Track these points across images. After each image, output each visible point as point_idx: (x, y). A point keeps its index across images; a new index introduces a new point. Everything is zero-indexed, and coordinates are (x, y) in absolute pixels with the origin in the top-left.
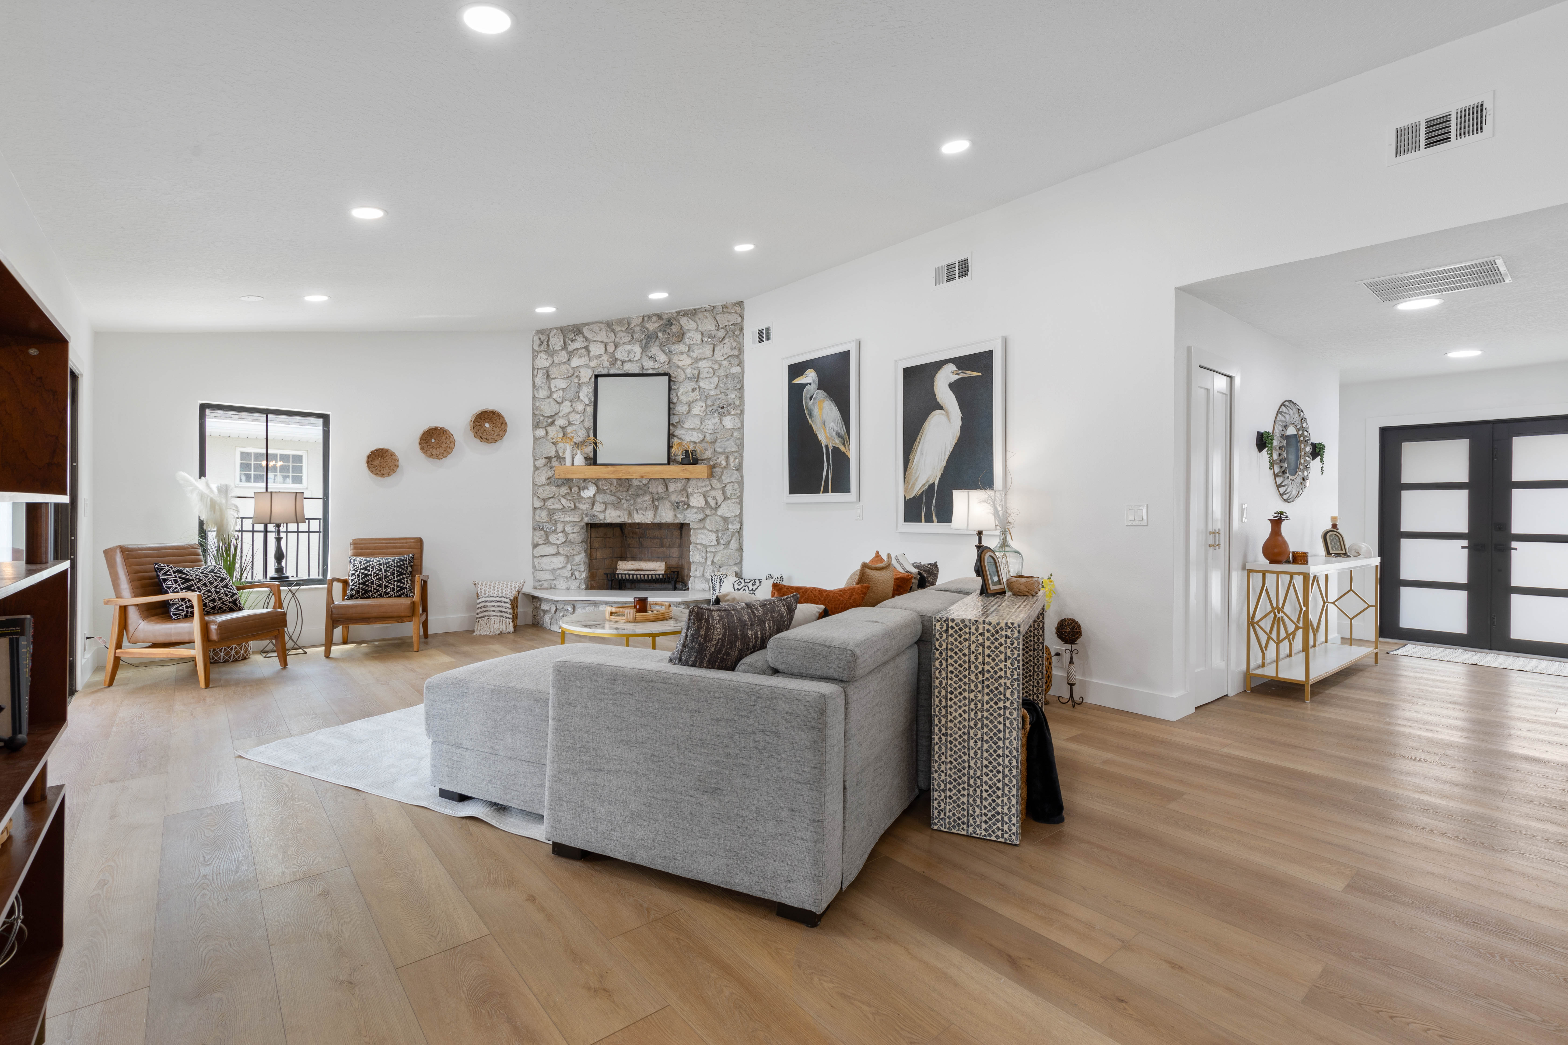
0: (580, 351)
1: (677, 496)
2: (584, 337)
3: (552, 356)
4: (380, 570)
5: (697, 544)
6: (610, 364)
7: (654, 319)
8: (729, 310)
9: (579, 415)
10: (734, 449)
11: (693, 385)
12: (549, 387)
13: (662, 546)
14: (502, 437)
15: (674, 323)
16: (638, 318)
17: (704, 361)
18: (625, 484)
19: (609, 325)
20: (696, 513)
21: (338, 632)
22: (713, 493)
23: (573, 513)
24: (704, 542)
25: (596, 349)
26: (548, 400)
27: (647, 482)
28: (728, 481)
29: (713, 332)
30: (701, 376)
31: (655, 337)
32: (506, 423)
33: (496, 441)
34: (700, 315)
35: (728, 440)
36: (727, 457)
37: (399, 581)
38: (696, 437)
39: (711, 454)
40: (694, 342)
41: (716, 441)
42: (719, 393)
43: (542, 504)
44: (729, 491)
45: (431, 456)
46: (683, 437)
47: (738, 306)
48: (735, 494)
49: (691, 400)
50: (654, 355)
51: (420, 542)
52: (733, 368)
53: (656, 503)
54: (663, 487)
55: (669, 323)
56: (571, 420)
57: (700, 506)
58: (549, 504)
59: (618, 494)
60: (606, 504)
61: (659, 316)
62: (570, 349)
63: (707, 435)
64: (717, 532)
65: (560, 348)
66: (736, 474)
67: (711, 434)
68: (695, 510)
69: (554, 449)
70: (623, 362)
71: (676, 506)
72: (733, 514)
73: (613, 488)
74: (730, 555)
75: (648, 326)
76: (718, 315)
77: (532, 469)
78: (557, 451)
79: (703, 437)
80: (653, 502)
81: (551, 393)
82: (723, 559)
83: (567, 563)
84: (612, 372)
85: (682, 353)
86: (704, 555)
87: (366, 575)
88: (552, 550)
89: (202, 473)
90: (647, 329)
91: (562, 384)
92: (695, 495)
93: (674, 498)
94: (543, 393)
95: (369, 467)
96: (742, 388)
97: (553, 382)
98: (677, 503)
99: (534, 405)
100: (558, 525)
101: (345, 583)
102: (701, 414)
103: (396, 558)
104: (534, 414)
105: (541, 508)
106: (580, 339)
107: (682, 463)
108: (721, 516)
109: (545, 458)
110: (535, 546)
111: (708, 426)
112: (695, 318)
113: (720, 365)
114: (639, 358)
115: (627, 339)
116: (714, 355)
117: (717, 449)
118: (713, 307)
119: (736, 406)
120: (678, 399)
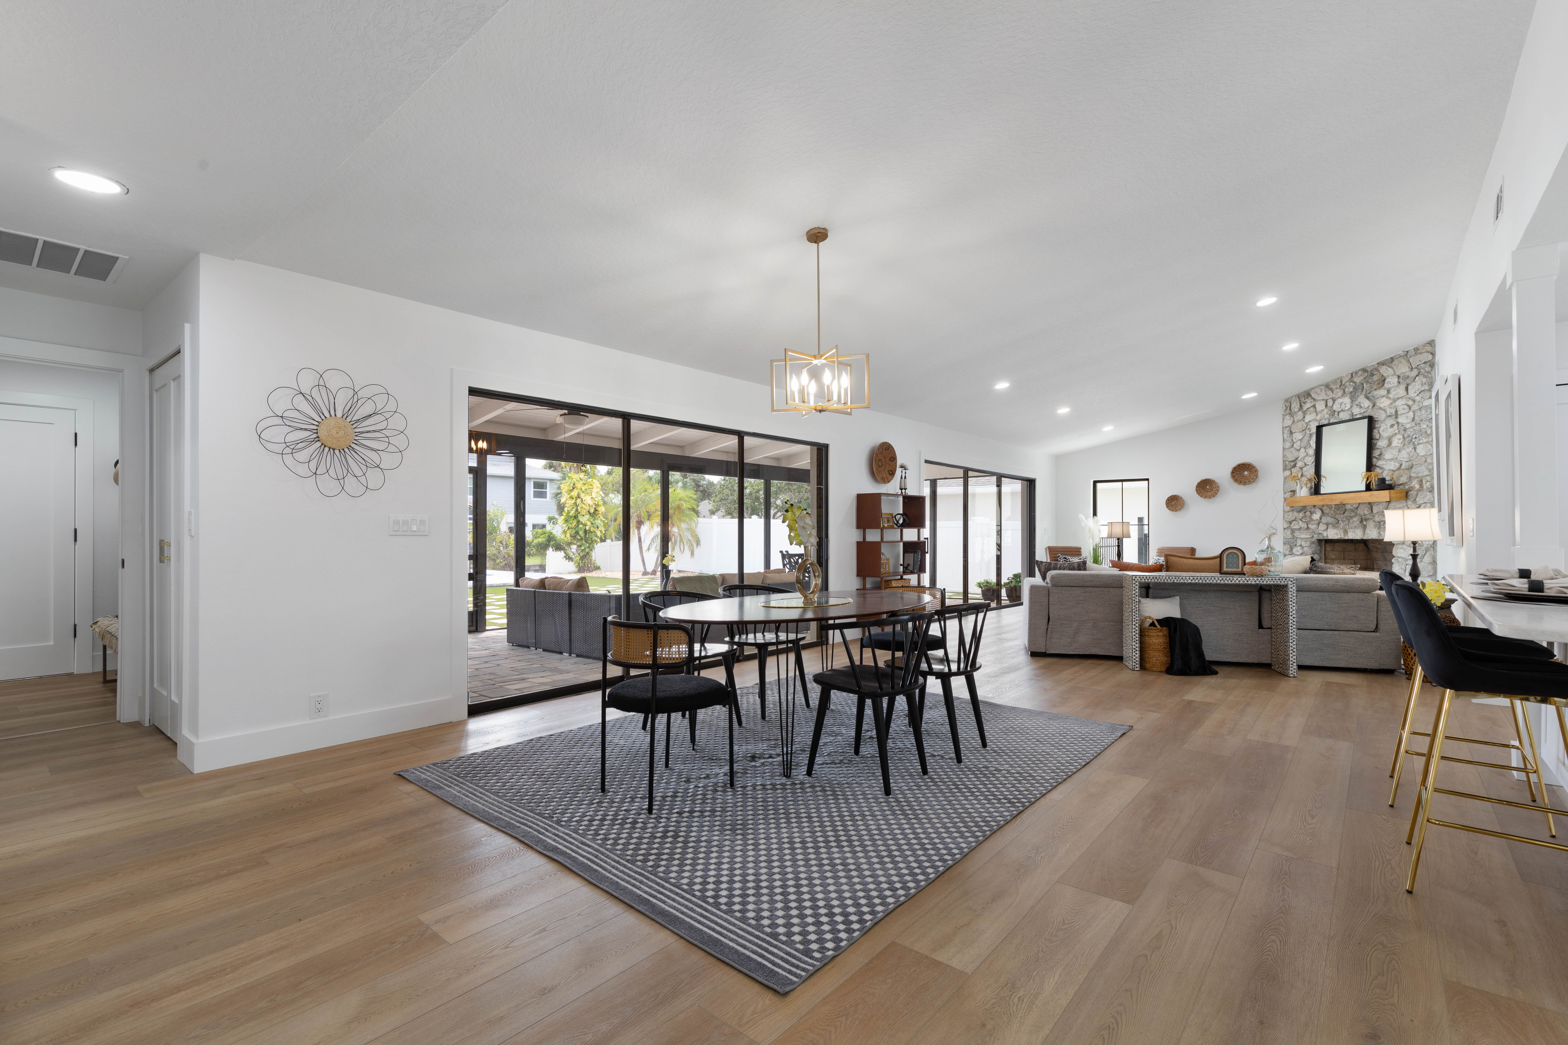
0: (1310, 410)
2: (1312, 398)
3: (1293, 417)
6: (1330, 416)
7: (1360, 373)
8: (1420, 351)
9: (1309, 459)
11: (1391, 421)
12: (1292, 440)
14: (1254, 480)
15: (1376, 373)
16: (1348, 375)
17: (1400, 400)
18: (1341, 508)
19: (1327, 386)
23: (1305, 531)
24: (1403, 555)
25: (1320, 406)
26: (1291, 449)
27: (1357, 506)
28: (1421, 502)
29: (1407, 374)
30: (1399, 413)
31: (1361, 388)
32: (1259, 471)
33: (1249, 483)
34: (1396, 362)
35: (1420, 466)
36: (1422, 481)
38: (1393, 466)
39: (1406, 480)
40: (1392, 385)
41: (1412, 467)
42: (1414, 425)
43: (1288, 525)
45: (1204, 497)
46: (1384, 467)
47: (1429, 345)
49: (1391, 435)
50: (1359, 402)
51: (1194, 550)
52: (1426, 401)
53: (1365, 523)
54: (1368, 510)
55: (1373, 374)
56: (1305, 462)
58: (1292, 525)
59: (1337, 516)
60: (1327, 524)
61: (1364, 370)
62: (1305, 409)
63: (1404, 463)
65: (1298, 410)
67: (1407, 462)
69: (1295, 485)
70: (1339, 412)
71: (1378, 526)
73: (1332, 512)
75: (1355, 380)
76: (1411, 358)
77: (1281, 500)
80: (1361, 522)
81: (1294, 443)
84: (1330, 421)
85: (1383, 396)
86: (1403, 567)
90: (1355, 382)
91: (1299, 436)
93: (1377, 518)
94: (1288, 445)
95: (1167, 507)
97: (1294, 435)
98: (1379, 522)
99: (1284, 454)
100: (1298, 540)
102: (1399, 445)
104: (1284, 461)
105: (1287, 528)
106: (1309, 400)
107: (1378, 489)
109: (1291, 491)
111: (1404, 455)
112: (1393, 365)
113: (1414, 401)
114: (1349, 407)
115: (1340, 393)
116: (1408, 393)
117: (1412, 475)
118: (1407, 352)
119: (1428, 435)
120: (1380, 436)
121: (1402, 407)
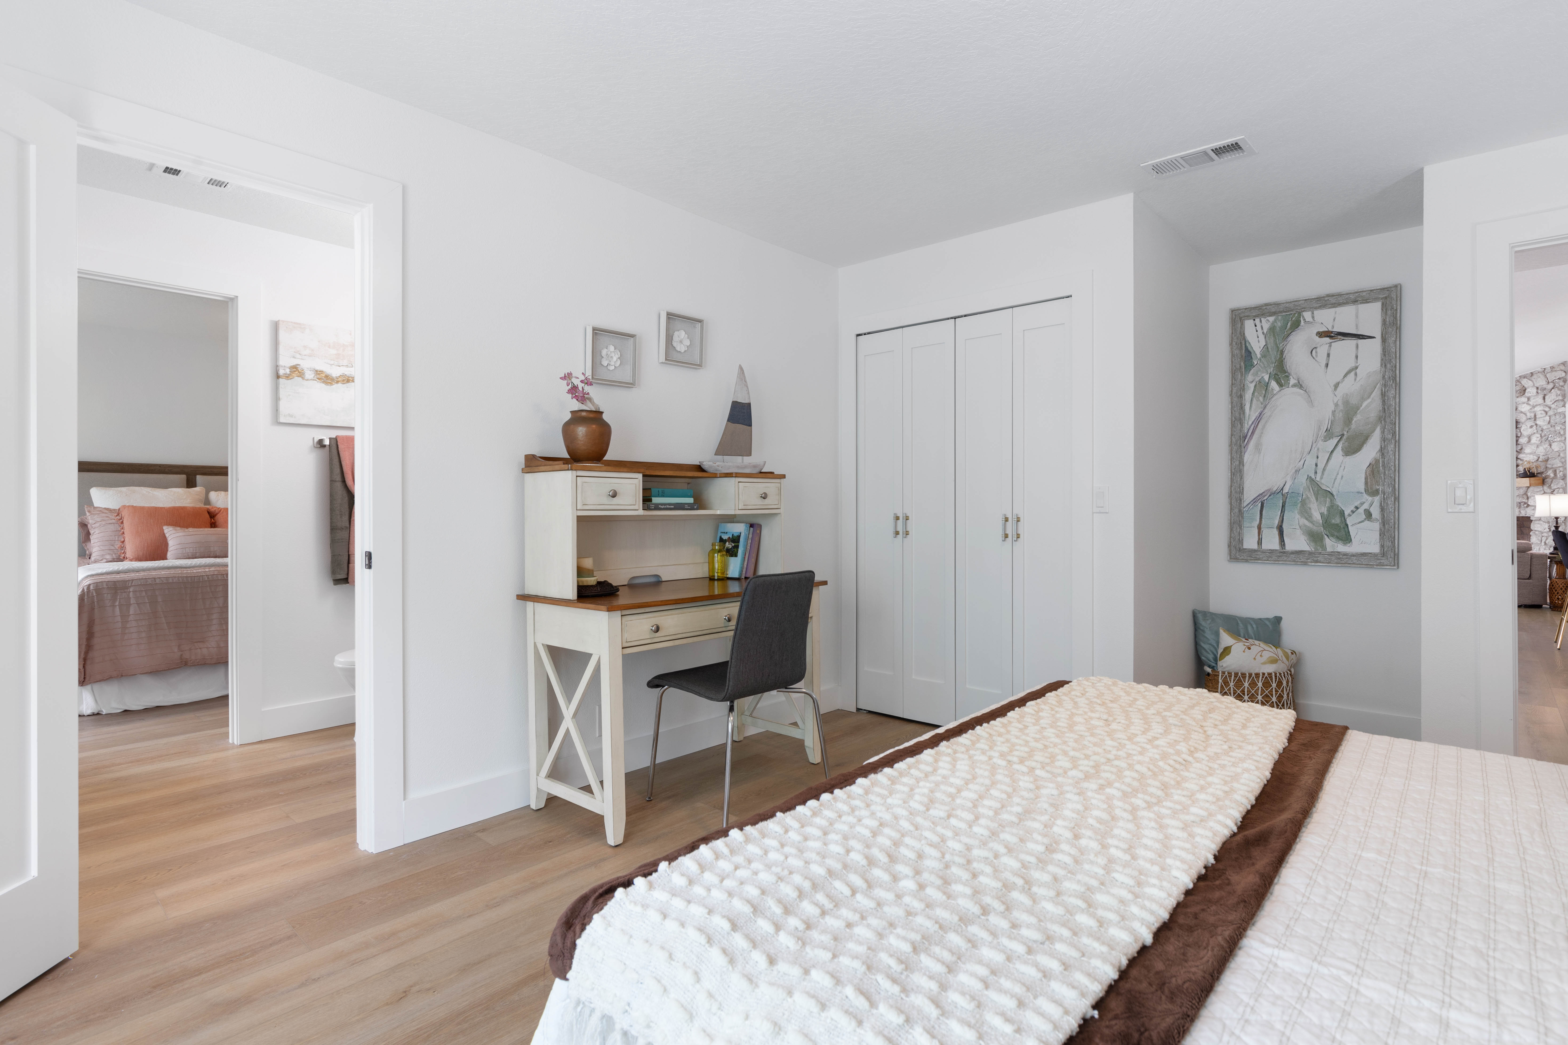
5: (1536, 531)
8: (1555, 369)
11: (1531, 423)
15: (1517, 384)
17: (1538, 407)
24: (1539, 529)
28: (1555, 487)
29: (1544, 386)
30: (1537, 417)
34: (1535, 376)
35: (1555, 459)
36: (1555, 471)
38: (1532, 458)
39: (1544, 470)
40: (1532, 394)
41: (1547, 460)
42: (1550, 427)
46: (1525, 459)
49: (1530, 434)
52: (1560, 409)
63: (1541, 456)
66: (1562, 482)
67: (1543, 456)
68: (1533, 508)
71: (1519, 505)
76: (1548, 374)
79: (1538, 458)
85: (1524, 403)
86: (1540, 538)
92: (1532, 498)
93: (1518, 500)
102: (1536, 442)
107: (1523, 476)
111: (1541, 451)
112: (1532, 378)
113: (1550, 408)
116: (1545, 402)
117: (1548, 466)
118: (1545, 369)
119: (1561, 435)
120: (1521, 434)
121: (1540, 412)
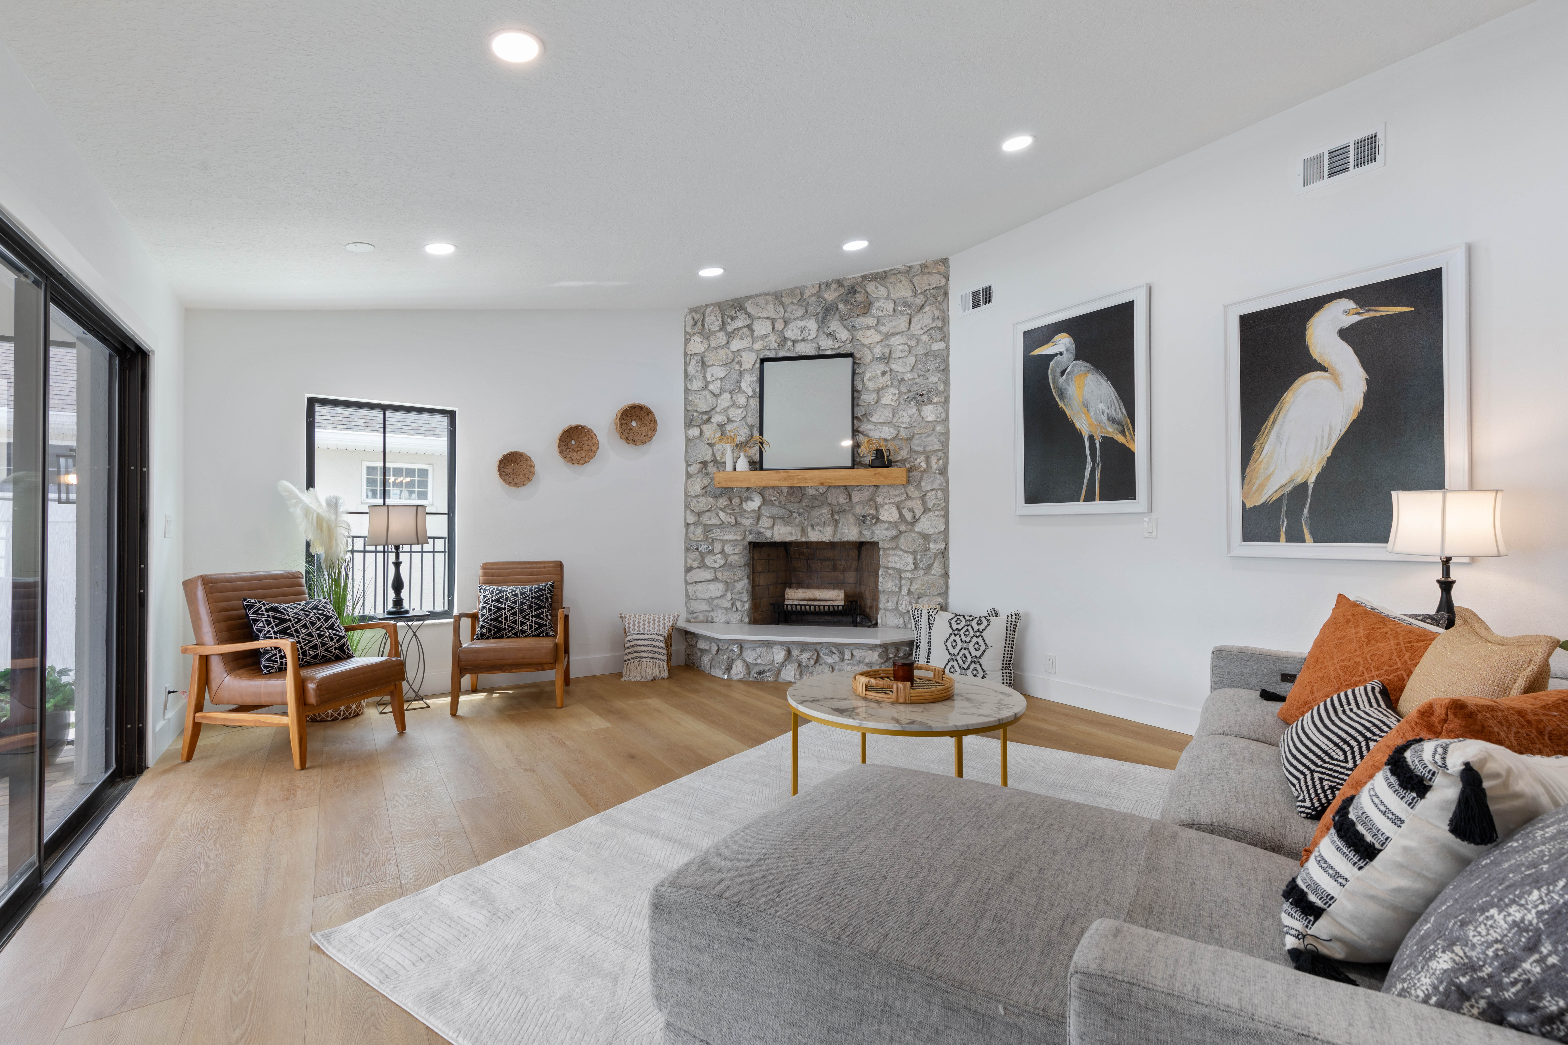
0: (741, 332)
1: (864, 508)
2: (747, 313)
3: (708, 339)
4: (515, 602)
5: (888, 568)
6: (779, 346)
7: (834, 286)
8: (930, 270)
9: (740, 411)
10: (936, 447)
11: (882, 367)
12: (705, 377)
13: (835, 569)
14: (651, 438)
15: (858, 290)
16: (813, 286)
17: (898, 337)
18: (796, 493)
20: (887, 529)
21: (466, 680)
22: (909, 504)
23: (734, 529)
24: (898, 566)
25: (762, 328)
26: (704, 393)
27: (824, 491)
28: (929, 488)
29: (908, 299)
30: (893, 356)
31: (835, 309)
32: (655, 421)
33: (644, 443)
34: (892, 279)
35: (929, 436)
36: (928, 459)
37: (537, 616)
38: (886, 433)
39: (907, 454)
40: (885, 313)
41: (913, 437)
42: (917, 376)
43: (697, 519)
44: (931, 500)
45: (571, 461)
46: (871, 434)
47: (941, 264)
48: (938, 505)
49: (881, 386)
50: (834, 331)
51: (559, 566)
52: (935, 344)
53: (836, 517)
54: (845, 497)
55: (853, 291)
56: (731, 416)
57: (892, 520)
58: (705, 518)
59: (789, 506)
60: (774, 518)
61: (840, 283)
62: (729, 329)
63: (902, 430)
64: (914, 553)
65: (718, 328)
66: (939, 480)
67: (905, 428)
68: (887, 525)
69: (710, 452)
70: (795, 342)
71: (863, 520)
72: (937, 531)
73: (783, 499)
74: (932, 583)
75: (825, 296)
76: (916, 278)
77: (684, 477)
78: (713, 455)
79: (896, 432)
80: (832, 515)
81: (707, 383)
82: (923, 588)
83: (726, 591)
84: (781, 354)
85: (868, 328)
86: (897, 582)
87: (499, 609)
88: (709, 575)
89: (310, 483)
90: (824, 299)
91: (720, 372)
92: (886, 507)
93: (859, 510)
94: (697, 384)
95: (501, 475)
96: (946, 370)
97: (709, 369)
98: (864, 516)
99: (686, 399)
100: (716, 545)
101: (474, 617)
102: (893, 403)
103: (533, 587)
104: (686, 410)
105: (695, 524)
106: (741, 315)
107: (871, 466)
108: (919, 533)
109: (700, 463)
110: (688, 569)
111: (902, 420)
112: (886, 283)
113: (918, 341)
114: (815, 336)
115: (800, 313)
116: (910, 328)
117: (915, 447)
118: (909, 267)
119: (940, 392)
120: (868, 386)
121: (901, 347)
